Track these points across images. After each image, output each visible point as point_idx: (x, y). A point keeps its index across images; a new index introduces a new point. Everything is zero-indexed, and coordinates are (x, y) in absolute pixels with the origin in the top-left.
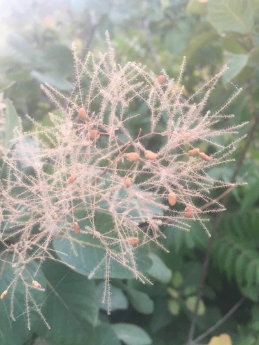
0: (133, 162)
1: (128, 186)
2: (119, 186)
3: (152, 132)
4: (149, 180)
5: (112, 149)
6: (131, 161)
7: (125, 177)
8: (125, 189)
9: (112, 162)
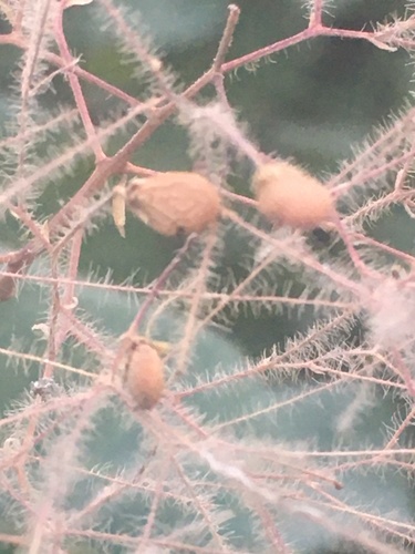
0: (181, 233)
1: (147, 401)
2: (88, 398)
3: (316, 28)
4: (293, 345)
5: (41, 151)
6: (165, 227)
7: (131, 334)
8: (131, 418)
9: (42, 229)
